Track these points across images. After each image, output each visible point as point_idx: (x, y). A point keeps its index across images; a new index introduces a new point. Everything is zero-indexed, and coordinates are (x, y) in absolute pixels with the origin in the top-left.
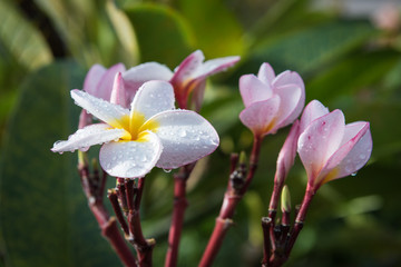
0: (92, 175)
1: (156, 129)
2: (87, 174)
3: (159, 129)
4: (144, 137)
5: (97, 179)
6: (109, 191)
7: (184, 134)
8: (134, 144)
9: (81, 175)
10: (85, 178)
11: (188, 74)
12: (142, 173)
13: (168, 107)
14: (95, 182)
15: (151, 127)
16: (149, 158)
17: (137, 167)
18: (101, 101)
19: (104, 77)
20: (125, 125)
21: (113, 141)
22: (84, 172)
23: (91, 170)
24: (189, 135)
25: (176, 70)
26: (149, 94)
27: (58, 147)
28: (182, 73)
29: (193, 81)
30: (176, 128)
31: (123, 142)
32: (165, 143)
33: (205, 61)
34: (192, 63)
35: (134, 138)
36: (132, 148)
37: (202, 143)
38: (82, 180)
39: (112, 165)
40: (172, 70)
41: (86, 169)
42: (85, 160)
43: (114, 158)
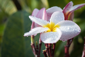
0: (36, 47)
1: (59, 27)
2: (34, 47)
3: (60, 27)
4: (55, 30)
5: (38, 48)
6: (43, 51)
7: (69, 29)
8: (52, 32)
9: (32, 47)
10: (33, 48)
11: (68, 10)
12: (55, 41)
13: (62, 20)
14: (37, 50)
15: (57, 27)
16: (57, 37)
17: (54, 40)
18: (39, 19)
19: (38, 13)
20: (48, 26)
21: (44, 32)
22: (33, 46)
23: (36, 45)
24: (70, 29)
25: (64, 8)
26: (56, 16)
27: (26, 34)
28: (66, 9)
29: (70, 12)
30: (66, 27)
31: (48, 32)
32: (62, 32)
33: (73, 5)
34: (69, 5)
35: (52, 31)
36: (51, 33)
37: (75, 31)
38: (33, 49)
39: (45, 40)
40: (62, 9)
41: (34, 45)
42: (33, 42)
43: (46, 37)
